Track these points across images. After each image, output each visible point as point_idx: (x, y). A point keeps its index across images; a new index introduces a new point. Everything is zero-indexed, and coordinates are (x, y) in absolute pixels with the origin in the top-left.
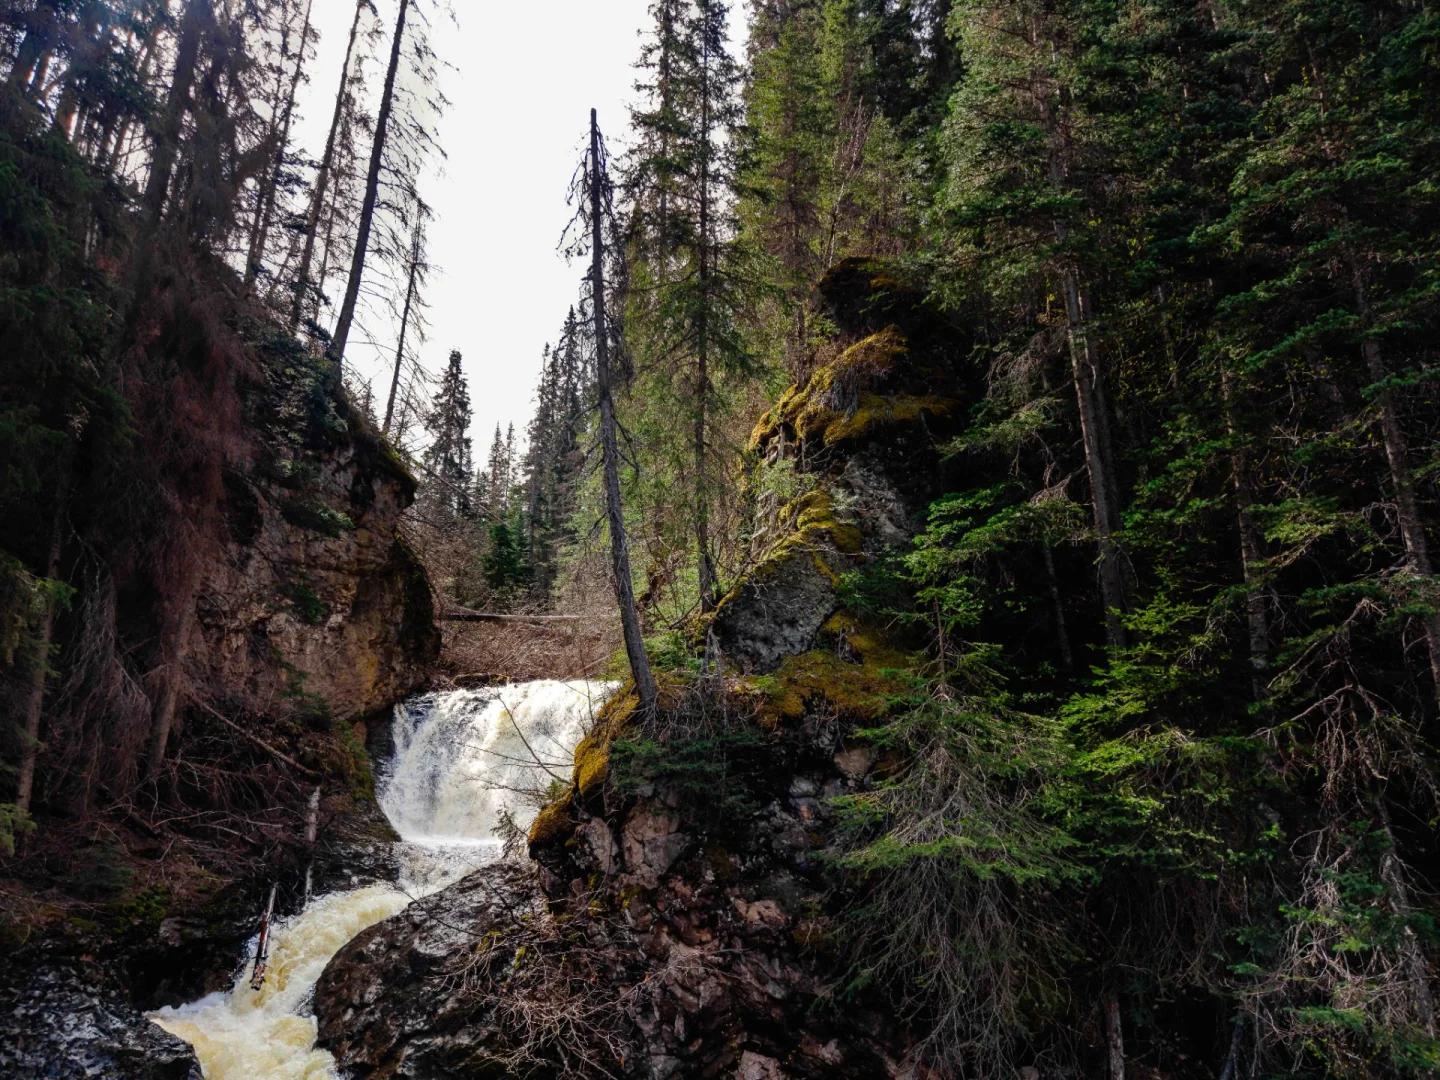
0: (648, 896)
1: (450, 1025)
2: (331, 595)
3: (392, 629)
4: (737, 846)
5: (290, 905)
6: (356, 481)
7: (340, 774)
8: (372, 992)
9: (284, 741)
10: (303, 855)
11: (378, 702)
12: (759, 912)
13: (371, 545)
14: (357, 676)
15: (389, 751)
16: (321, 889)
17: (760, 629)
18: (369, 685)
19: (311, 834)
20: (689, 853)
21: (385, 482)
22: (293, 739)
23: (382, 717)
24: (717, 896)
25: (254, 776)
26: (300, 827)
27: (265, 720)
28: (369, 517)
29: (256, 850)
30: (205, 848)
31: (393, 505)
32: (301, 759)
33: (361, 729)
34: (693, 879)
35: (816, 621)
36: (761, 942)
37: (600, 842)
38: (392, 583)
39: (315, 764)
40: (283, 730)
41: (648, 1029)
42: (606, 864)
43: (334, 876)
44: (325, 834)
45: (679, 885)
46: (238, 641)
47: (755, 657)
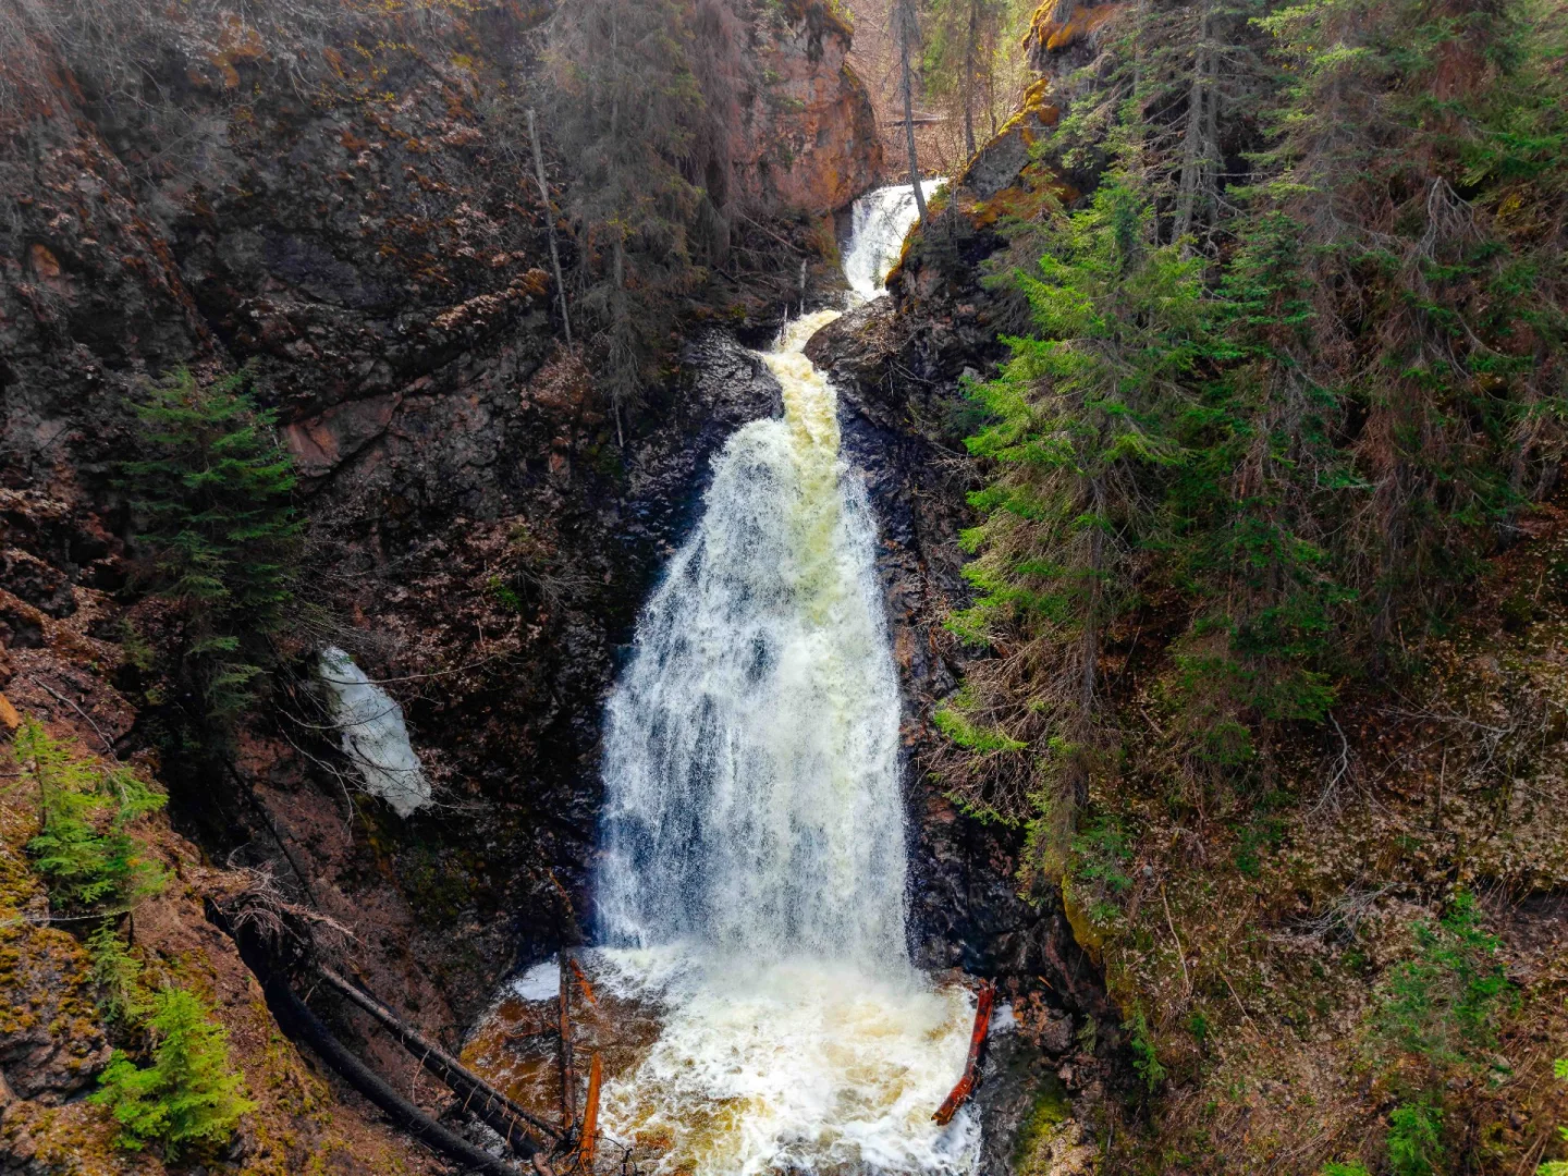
0: (924, 304)
1: (852, 355)
2: (803, 131)
3: (846, 147)
4: (960, 282)
5: (793, 316)
6: (810, 42)
7: (817, 252)
8: (825, 346)
9: (785, 233)
10: (798, 295)
11: (841, 201)
12: (965, 309)
13: (824, 89)
14: (825, 186)
15: (850, 233)
16: (807, 312)
17: (987, 177)
18: (832, 191)
19: (802, 284)
20: (942, 285)
21: (830, 36)
22: (790, 232)
23: (847, 210)
24: (951, 303)
25: (773, 255)
26: (796, 282)
27: (773, 221)
28: (822, 67)
29: (777, 291)
30: (756, 290)
31: (837, 52)
32: (795, 243)
33: (831, 221)
34: (942, 296)
35: (1016, 170)
36: (966, 321)
37: (910, 283)
38: (843, 111)
39: (802, 246)
40: (784, 226)
41: (924, 355)
42: (912, 292)
43: (814, 306)
44: (810, 286)
45: (936, 299)
46: (753, 170)
47: (984, 191)
